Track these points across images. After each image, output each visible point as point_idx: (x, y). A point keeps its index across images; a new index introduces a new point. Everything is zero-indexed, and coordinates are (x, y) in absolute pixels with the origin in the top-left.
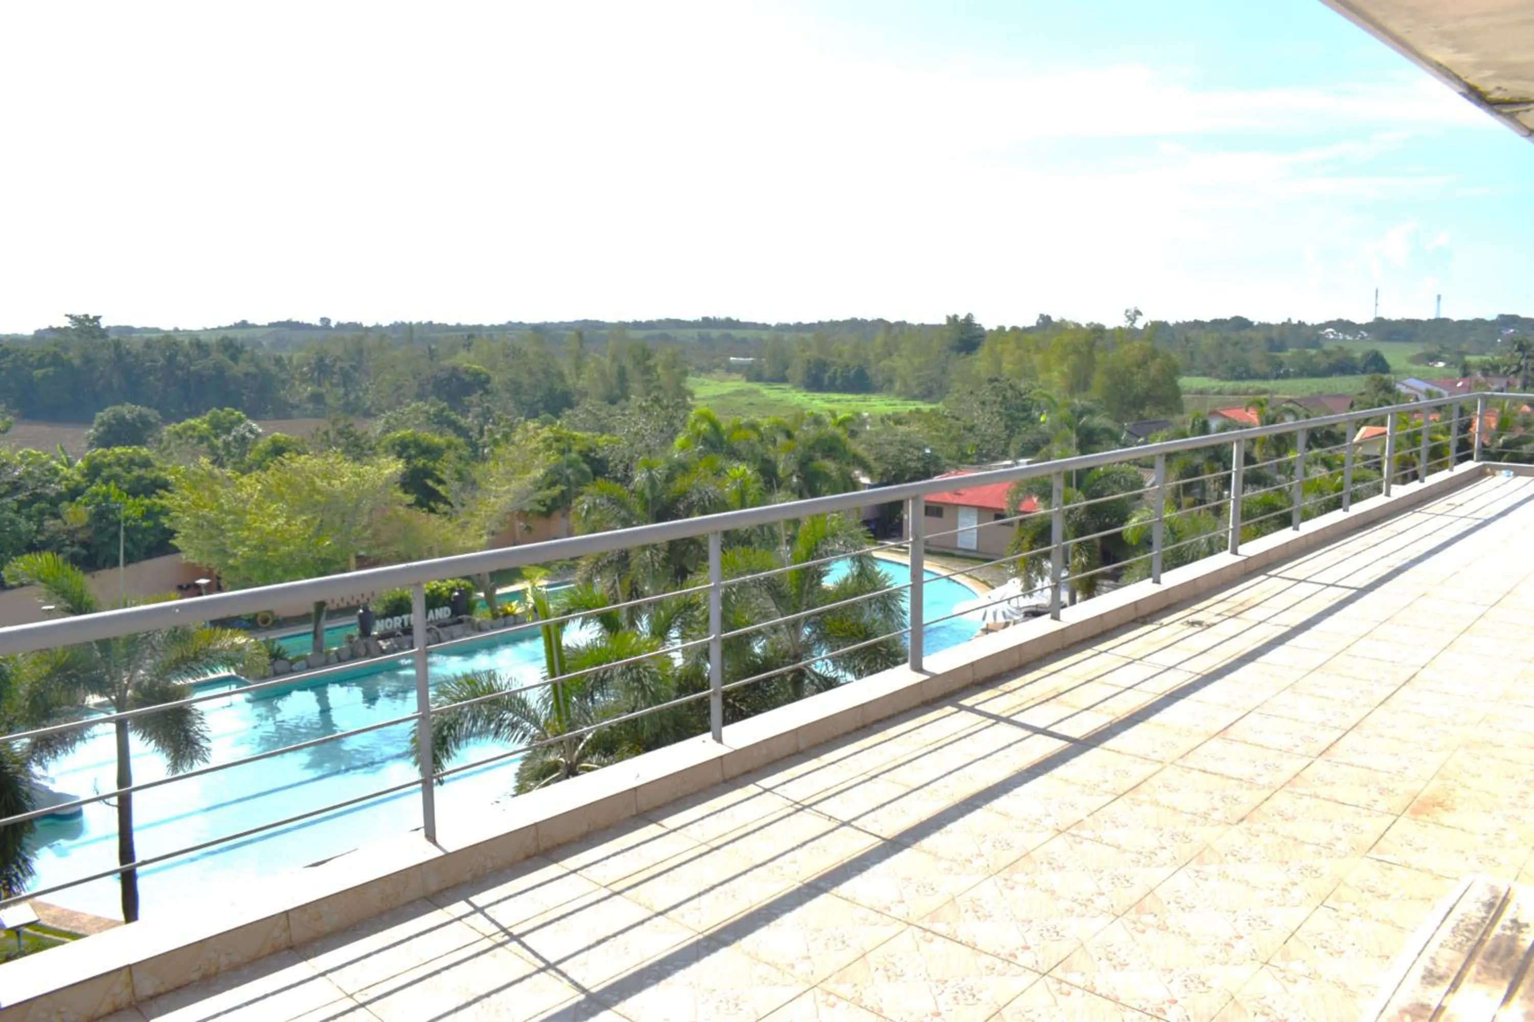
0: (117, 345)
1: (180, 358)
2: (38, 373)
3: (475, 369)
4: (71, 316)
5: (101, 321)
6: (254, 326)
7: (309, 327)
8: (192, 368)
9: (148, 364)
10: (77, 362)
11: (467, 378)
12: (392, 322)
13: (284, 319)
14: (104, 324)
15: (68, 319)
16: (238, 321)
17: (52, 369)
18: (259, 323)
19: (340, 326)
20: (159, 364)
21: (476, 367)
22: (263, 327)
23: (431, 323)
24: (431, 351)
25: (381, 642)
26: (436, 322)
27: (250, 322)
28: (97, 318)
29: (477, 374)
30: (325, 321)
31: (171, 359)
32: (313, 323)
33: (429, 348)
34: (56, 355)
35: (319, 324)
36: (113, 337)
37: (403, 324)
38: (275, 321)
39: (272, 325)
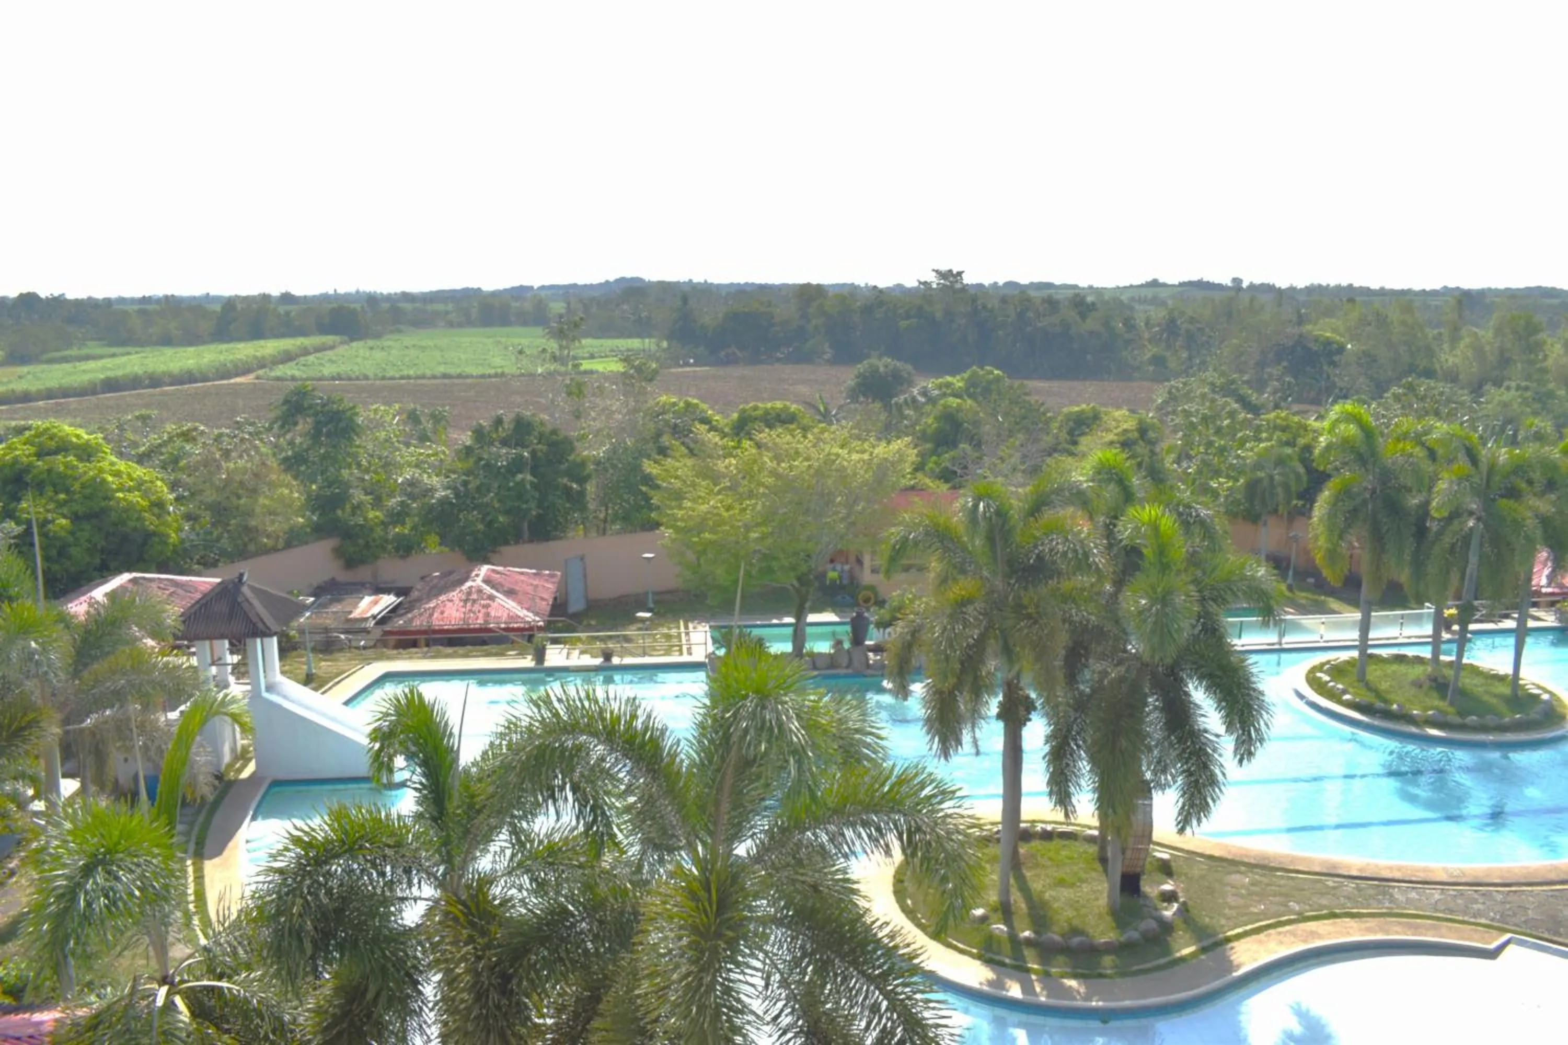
0: (974, 300)
1: (1030, 314)
2: (903, 324)
3: (1328, 338)
4: (937, 271)
5: (963, 275)
6: (1165, 285)
7: (1219, 287)
8: (1039, 325)
9: (1000, 319)
10: (939, 315)
11: (1315, 347)
12: (1308, 284)
13: (1195, 278)
14: (968, 279)
15: (934, 274)
16: (1149, 279)
17: (915, 320)
18: (1170, 282)
19: (1252, 287)
20: (1010, 320)
21: (1328, 334)
22: (1174, 286)
23: (1350, 286)
24: (1300, 316)
25: (871, 655)
26: (1356, 285)
27: (1161, 281)
28: (960, 274)
29: (1328, 343)
30: (1237, 281)
31: (1021, 315)
32: (1224, 283)
33: (1298, 312)
34: (920, 308)
35: (1230, 284)
36: (972, 292)
37: (1320, 286)
38: (1186, 280)
39: (1182, 285)
